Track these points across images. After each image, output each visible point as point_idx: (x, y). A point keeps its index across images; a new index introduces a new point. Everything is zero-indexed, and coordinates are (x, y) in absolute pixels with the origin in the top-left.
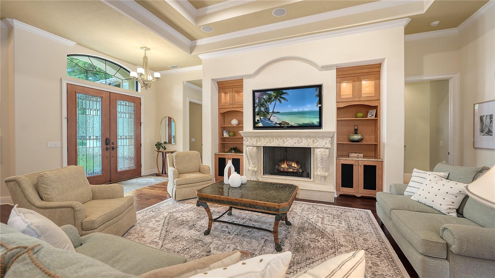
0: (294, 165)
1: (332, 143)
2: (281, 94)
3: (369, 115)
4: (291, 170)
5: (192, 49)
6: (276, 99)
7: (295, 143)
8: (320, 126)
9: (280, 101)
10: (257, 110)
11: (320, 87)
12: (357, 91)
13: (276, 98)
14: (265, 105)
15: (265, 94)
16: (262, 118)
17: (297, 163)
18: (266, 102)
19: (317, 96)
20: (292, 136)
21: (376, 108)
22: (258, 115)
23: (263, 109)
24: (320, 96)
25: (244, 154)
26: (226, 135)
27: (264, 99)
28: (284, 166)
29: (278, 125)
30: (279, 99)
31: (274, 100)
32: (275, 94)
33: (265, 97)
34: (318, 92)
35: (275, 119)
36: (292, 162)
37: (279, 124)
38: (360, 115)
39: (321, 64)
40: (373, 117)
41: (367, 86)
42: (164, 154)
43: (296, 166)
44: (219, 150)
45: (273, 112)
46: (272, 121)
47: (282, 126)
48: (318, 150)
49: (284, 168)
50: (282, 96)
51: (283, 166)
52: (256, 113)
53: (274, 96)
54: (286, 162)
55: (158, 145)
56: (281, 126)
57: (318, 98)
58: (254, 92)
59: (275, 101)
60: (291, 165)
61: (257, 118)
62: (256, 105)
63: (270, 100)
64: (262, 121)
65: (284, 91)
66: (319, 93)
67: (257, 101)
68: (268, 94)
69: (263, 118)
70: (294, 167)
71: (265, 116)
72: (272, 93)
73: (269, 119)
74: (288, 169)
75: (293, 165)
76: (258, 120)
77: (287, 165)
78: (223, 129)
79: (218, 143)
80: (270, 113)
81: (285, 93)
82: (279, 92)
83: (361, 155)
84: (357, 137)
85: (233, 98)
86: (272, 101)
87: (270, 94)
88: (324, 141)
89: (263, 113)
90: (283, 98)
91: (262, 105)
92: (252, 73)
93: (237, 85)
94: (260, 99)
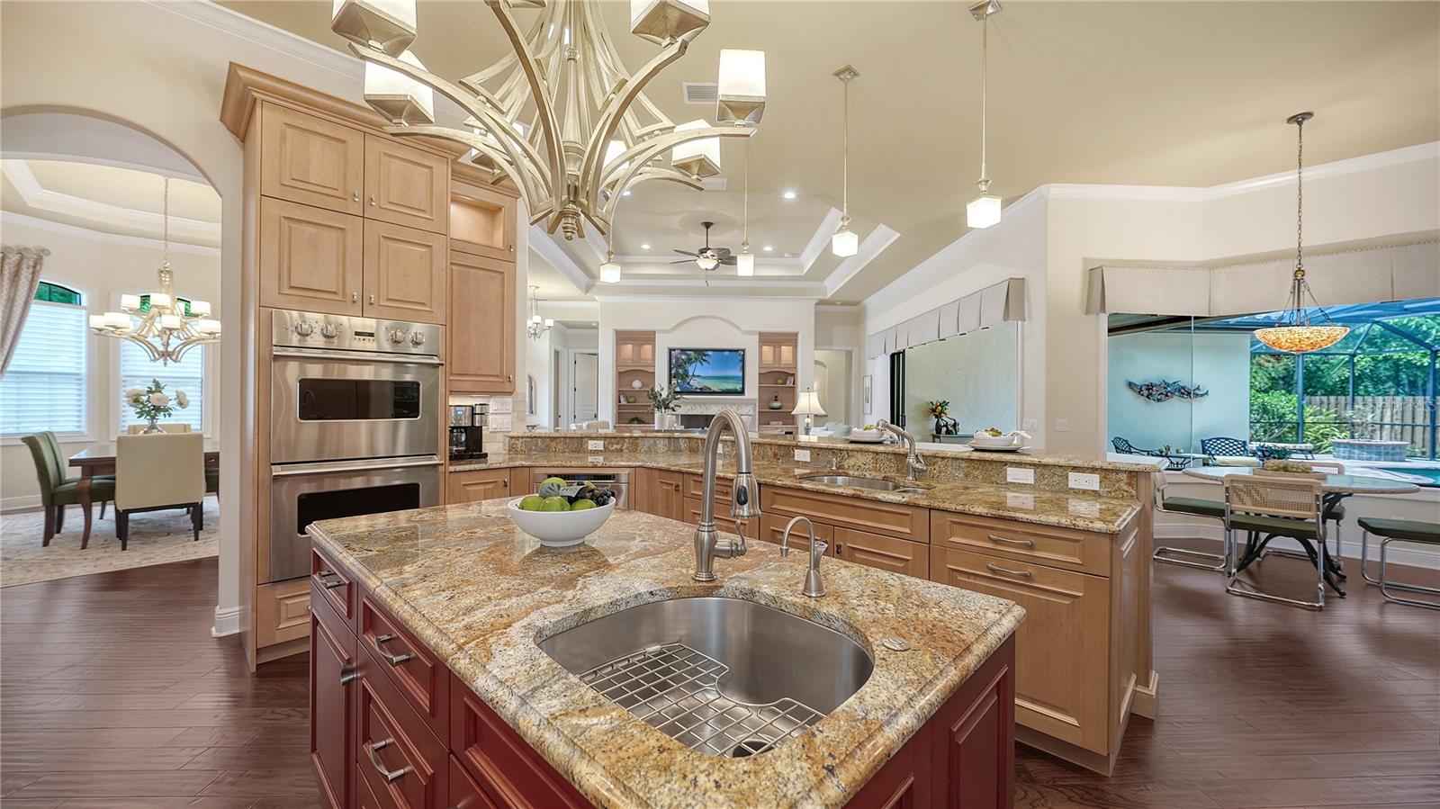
1: (755, 411)
2: (703, 356)
3: (788, 382)
5: (588, 289)
8: (742, 392)
9: (701, 363)
10: (673, 372)
11: (743, 351)
12: (777, 356)
13: (696, 359)
14: (684, 367)
15: (684, 354)
16: (679, 380)
18: (685, 363)
19: (740, 361)
20: (716, 403)
21: (793, 375)
22: (675, 377)
23: (680, 371)
24: (743, 361)
26: (624, 401)
27: (682, 359)
30: (700, 361)
31: (694, 361)
33: (683, 357)
35: (695, 383)
38: (780, 381)
39: (744, 329)
40: (791, 385)
41: (786, 351)
44: (616, 421)
45: (693, 375)
50: (703, 358)
52: (673, 375)
53: (695, 356)
56: (704, 391)
57: (742, 363)
58: (671, 350)
59: (695, 363)
61: (674, 381)
62: (672, 366)
63: (689, 361)
64: (679, 385)
65: (705, 352)
66: (742, 357)
67: (674, 361)
69: (681, 381)
71: (683, 378)
72: (692, 353)
73: (688, 383)
76: (675, 384)
78: (620, 393)
79: (615, 411)
80: (690, 376)
81: (707, 354)
82: (701, 353)
83: (781, 423)
84: (777, 404)
85: (637, 353)
86: (692, 362)
88: (748, 407)
89: (682, 375)
90: (704, 360)
91: (680, 366)
92: (669, 328)
93: (648, 338)
94: (677, 359)
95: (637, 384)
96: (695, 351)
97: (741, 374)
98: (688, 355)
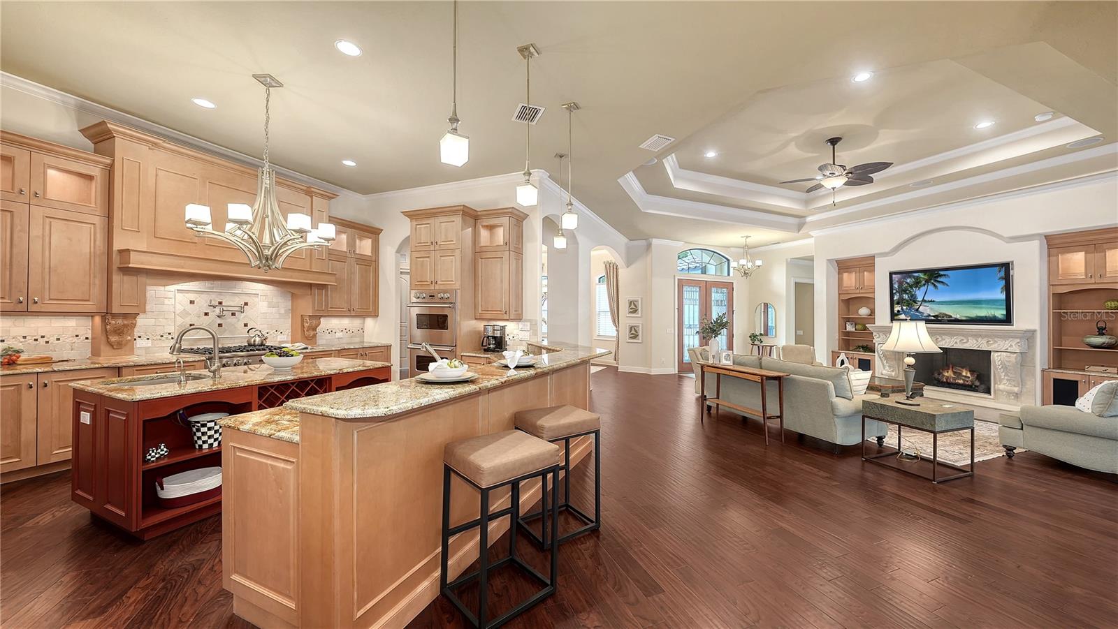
0: (966, 373)
2: (937, 277)
4: (961, 382)
6: (928, 283)
7: (956, 343)
8: (1008, 320)
9: (934, 285)
10: (896, 298)
11: (1006, 267)
13: (927, 281)
14: (910, 292)
15: (910, 277)
16: (904, 308)
17: (972, 372)
18: (911, 287)
19: (1001, 278)
22: (898, 304)
23: (906, 296)
24: (1007, 278)
25: (876, 354)
26: (850, 328)
27: (907, 283)
28: (948, 374)
29: (933, 318)
30: (933, 283)
31: (924, 285)
32: (926, 277)
33: (908, 281)
34: (1002, 274)
36: (963, 368)
37: (933, 316)
38: (1111, 304)
39: (1007, 235)
42: (761, 348)
43: (969, 375)
44: (839, 347)
45: (924, 301)
46: (923, 313)
47: (939, 318)
48: (996, 354)
49: (947, 378)
50: (939, 279)
51: (946, 374)
52: (895, 302)
53: (924, 279)
54: (951, 368)
55: (753, 337)
57: (1004, 281)
58: (891, 274)
59: (926, 286)
60: (961, 374)
61: (897, 308)
62: (894, 291)
63: (917, 284)
64: (904, 312)
65: (942, 273)
66: (1005, 274)
67: (896, 286)
68: (914, 277)
69: (907, 309)
70: (966, 377)
71: (909, 305)
72: (921, 275)
73: (917, 310)
74: (954, 379)
75: (964, 374)
76: (898, 311)
77: (955, 373)
78: (845, 320)
79: (837, 337)
80: (919, 301)
81: (945, 275)
82: (933, 275)
85: (861, 280)
86: (921, 286)
87: (917, 277)
88: (1007, 343)
89: (907, 301)
90: (939, 282)
91: (905, 291)
92: (887, 250)
93: (866, 264)
94: (900, 283)
95: (864, 311)
96: (924, 271)
97: (1003, 296)
98: (918, 278)
